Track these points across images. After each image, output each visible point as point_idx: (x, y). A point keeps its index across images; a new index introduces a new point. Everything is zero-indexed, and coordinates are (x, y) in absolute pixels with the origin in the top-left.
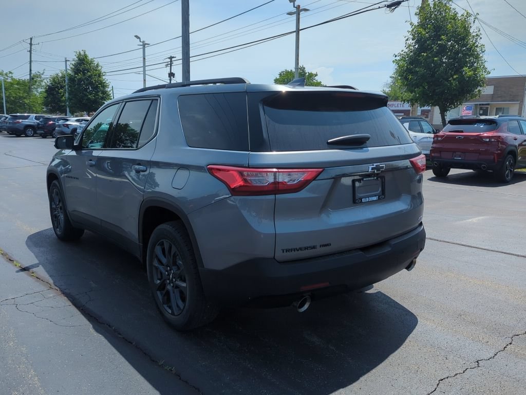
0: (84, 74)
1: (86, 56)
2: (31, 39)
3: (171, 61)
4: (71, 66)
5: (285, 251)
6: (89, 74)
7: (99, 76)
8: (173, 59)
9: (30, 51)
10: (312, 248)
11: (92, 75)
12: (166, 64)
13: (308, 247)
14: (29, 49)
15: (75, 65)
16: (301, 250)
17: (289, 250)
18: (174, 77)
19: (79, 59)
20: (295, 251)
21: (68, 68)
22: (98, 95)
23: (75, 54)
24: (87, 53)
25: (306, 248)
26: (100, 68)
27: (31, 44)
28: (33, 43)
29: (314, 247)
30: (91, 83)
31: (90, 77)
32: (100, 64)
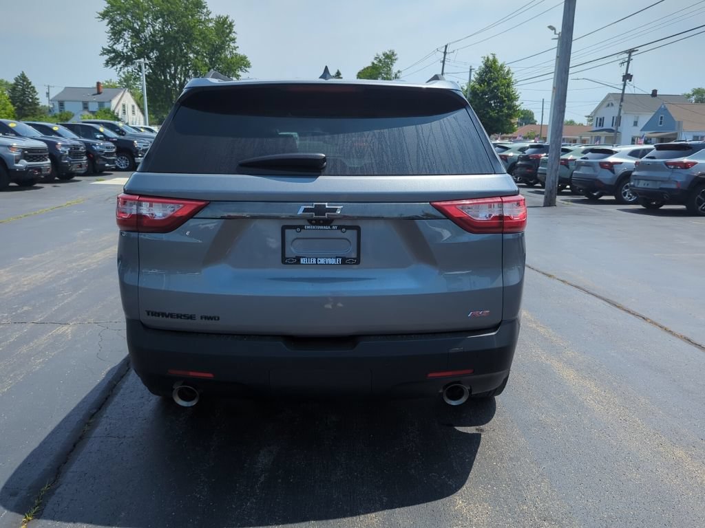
0: (489, 84)
1: (495, 61)
2: (446, 46)
3: (630, 56)
4: (476, 76)
5: (150, 313)
6: (495, 84)
7: (508, 86)
8: (633, 54)
9: (444, 62)
10: (188, 318)
11: (498, 85)
12: (621, 61)
13: (182, 315)
14: (442, 59)
15: (480, 74)
16: (171, 317)
17: (156, 313)
18: (630, 81)
19: (486, 66)
20: (163, 316)
21: (473, 78)
22: (502, 112)
23: (482, 60)
24: (497, 57)
25: (179, 316)
26: (511, 75)
27: (445, 53)
28: (447, 51)
29: (191, 317)
30: (495, 97)
31: (495, 88)
32: (512, 70)
